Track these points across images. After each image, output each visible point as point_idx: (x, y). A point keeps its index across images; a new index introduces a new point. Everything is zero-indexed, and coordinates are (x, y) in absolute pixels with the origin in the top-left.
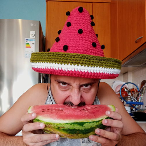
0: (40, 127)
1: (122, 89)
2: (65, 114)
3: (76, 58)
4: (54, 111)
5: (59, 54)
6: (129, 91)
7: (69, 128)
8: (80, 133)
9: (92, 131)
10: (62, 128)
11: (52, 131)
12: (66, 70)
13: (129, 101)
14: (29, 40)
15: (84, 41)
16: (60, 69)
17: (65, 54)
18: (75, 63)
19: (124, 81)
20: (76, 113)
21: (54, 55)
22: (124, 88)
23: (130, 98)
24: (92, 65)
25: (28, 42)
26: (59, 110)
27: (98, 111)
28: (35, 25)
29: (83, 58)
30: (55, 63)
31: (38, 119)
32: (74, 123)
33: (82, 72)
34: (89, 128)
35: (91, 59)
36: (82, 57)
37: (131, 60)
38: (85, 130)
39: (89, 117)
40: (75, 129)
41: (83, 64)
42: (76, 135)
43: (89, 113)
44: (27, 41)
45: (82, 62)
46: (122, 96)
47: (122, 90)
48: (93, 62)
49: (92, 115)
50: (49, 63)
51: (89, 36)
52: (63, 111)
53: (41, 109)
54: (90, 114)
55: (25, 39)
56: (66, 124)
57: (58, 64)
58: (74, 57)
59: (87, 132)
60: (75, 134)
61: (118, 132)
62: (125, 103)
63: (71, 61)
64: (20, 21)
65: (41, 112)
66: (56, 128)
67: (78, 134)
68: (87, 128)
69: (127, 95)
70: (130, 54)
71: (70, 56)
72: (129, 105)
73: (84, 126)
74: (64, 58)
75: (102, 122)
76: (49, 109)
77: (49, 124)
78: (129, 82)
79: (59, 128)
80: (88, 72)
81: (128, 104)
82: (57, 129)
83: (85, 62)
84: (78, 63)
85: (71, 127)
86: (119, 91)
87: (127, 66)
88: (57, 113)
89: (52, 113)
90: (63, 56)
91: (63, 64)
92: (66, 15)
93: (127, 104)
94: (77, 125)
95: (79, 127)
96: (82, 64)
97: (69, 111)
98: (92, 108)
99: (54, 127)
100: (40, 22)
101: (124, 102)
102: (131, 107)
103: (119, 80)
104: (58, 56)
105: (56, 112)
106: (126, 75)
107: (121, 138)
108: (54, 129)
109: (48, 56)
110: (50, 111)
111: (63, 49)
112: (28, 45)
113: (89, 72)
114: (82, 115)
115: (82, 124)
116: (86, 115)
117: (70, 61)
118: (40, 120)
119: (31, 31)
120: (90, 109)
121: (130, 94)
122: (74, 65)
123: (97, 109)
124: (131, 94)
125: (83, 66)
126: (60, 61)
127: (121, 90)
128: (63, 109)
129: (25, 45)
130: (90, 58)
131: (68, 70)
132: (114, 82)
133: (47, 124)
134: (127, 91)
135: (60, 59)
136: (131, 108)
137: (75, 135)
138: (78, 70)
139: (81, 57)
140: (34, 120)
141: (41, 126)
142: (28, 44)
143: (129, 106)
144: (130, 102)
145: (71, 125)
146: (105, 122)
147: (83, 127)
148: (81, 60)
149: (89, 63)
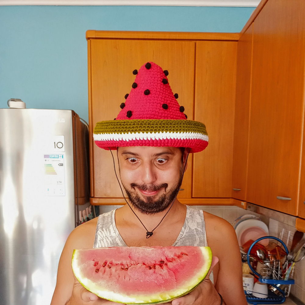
3: (136, 125)
5: (118, 122)
12: (128, 140)
15: (152, 104)
16: (121, 139)
17: (124, 121)
18: (135, 131)
21: (113, 124)
24: (156, 131)
25: (49, 161)
29: (144, 124)
30: (115, 133)
33: (145, 141)
35: (154, 124)
36: (142, 123)
41: (145, 131)
44: (47, 159)
45: (143, 128)
48: (157, 127)
50: (109, 134)
51: (158, 98)
57: (118, 133)
58: (134, 124)
63: (131, 130)
71: (129, 124)
74: (123, 126)
80: (151, 139)
83: (147, 128)
84: (139, 131)
90: (122, 124)
91: (123, 133)
92: (133, 75)
96: (143, 131)
104: (117, 125)
109: (107, 126)
111: (127, 116)
117: (129, 129)
122: (135, 133)
125: (145, 133)
126: (119, 131)
130: (152, 123)
135: (119, 128)
138: (140, 138)
139: (141, 123)
148: (142, 126)
149: (152, 128)
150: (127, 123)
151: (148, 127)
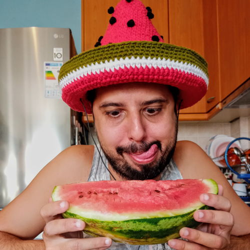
0: (76, 226)
1: (230, 151)
2: (122, 202)
4: (100, 195)
6: (244, 155)
7: (130, 228)
8: (152, 237)
9: (173, 233)
10: (118, 229)
11: (99, 233)
12: (113, 70)
13: (243, 173)
14: (52, 66)
19: (232, 136)
20: (142, 199)
22: (232, 148)
23: (245, 166)
25: (50, 68)
26: (111, 193)
27: (184, 193)
28: (62, 36)
29: (137, 47)
31: (72, 213)
32: (139, 221)
33: (138, 69)
34: (169, 227)
36: (134, 45)
37: (244, 94)
38: (161, 231)
39: (168, 206)
40: (141, 231)
42: (145, 240)
43: (167, 199)
44: (48, 67)
46: (229, 165)
47: (230, 153)
49: (174, 201)
52: (118, 195)
53: (75, 192)
54: (170, 200)
55: (45, 63)
56: (126, 223)
59: (164, 234)
60: (143, 238)
61: (223, 233)
62: (235, 176)
64: (34, 29)
65: (77, 199)
66: (107, 228)
67: (147, 238)
68: (164, 227)
69: (238, 161)
70: (242, 82)
71: (115, 48)
72: (244, 181)
73: (160, 225)
75: (192, 216)
76: (90, 193)
77: (93, 222)
78: (241, 136)
79: (111, 230)
80: (147, 67)
81: (241, 178)
82: (107, 230)
85: (134, 227)
86: (224, 155)
87: (238, 107)
88: (108, 199)
89: (97, 199)
93: (239, 179)
94: (145, 223)
95: (150, 227)
97: (129, 196)
98: (172, 186)
99: (102, 228)
100: (70, 30)
101: (232, 175)
102: (246, 185)
103: (222, 134)
105: (105, 199)
106: (236, 123)
107: (229, 243)
108: (102, 230)
110: (93, 195)
112: (50, 75)
113: (150, 67)
114: (154, 203)
115: (155, 221)
116: (162, 202)
118: (75, 215)
119: (54, 49)
120: (170, 189)
121: (244, 160)
123: (182, 189)
124: (247, 159)
125: (138, 58)
127: (228, 153)
128: (117, 192)
129: (45, 75)
130: (147, 45)
131: (115, 69)
132: (213, 138)
133: (90, 222)
134: (239, 153)
136: (246, 187)
137: (143, 240)
138: (132, 66)
139: (132, 45)
140: (65, 215)
141: (79, 225)
142: (50, 72)
143: (244, 183)
144: (245, 175)
145: (135, 224)
146: (199, 216)
147: (158, 226)
148: (134, 49)
149: (148, 52)
150: (113, 47)
151: (142, 50)
